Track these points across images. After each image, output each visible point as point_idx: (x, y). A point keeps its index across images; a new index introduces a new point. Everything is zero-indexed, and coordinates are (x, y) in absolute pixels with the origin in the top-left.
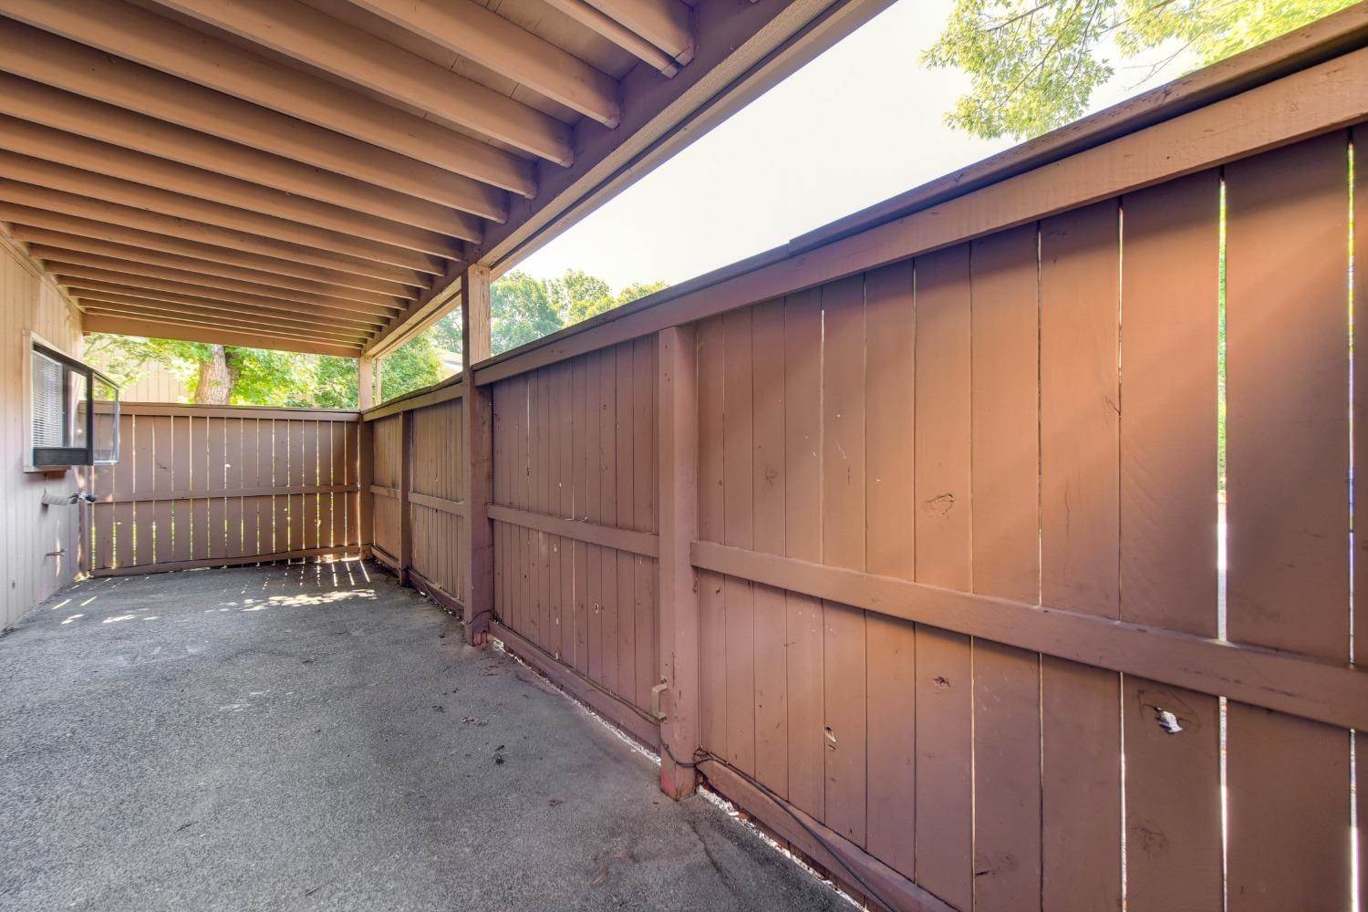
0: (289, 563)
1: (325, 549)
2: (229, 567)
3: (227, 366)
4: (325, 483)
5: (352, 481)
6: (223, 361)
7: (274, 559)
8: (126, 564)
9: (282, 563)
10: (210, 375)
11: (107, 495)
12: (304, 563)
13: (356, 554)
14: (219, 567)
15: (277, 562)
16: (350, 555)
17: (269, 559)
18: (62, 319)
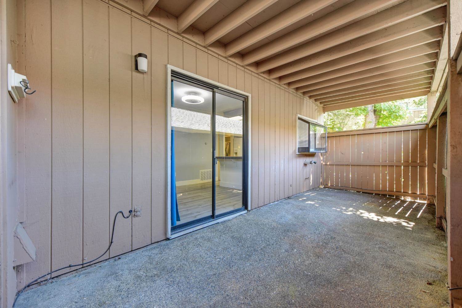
0: (388, 196)
1: (406, 194)
2: (363, 192)
3: (375, 115)
4: (406, 161)
5: (423, 161)
6: (373, 114)
7: (381, 193)
8: (332, 185)
9: (384, 195)
10: (368, 120)
11: (327, 163)
12: (395, 198)
13: (425, 199)
14: (359, 192)
15: (382, 195)
16: (420, 199)
17: (378, 192)
18: (314, 110)
